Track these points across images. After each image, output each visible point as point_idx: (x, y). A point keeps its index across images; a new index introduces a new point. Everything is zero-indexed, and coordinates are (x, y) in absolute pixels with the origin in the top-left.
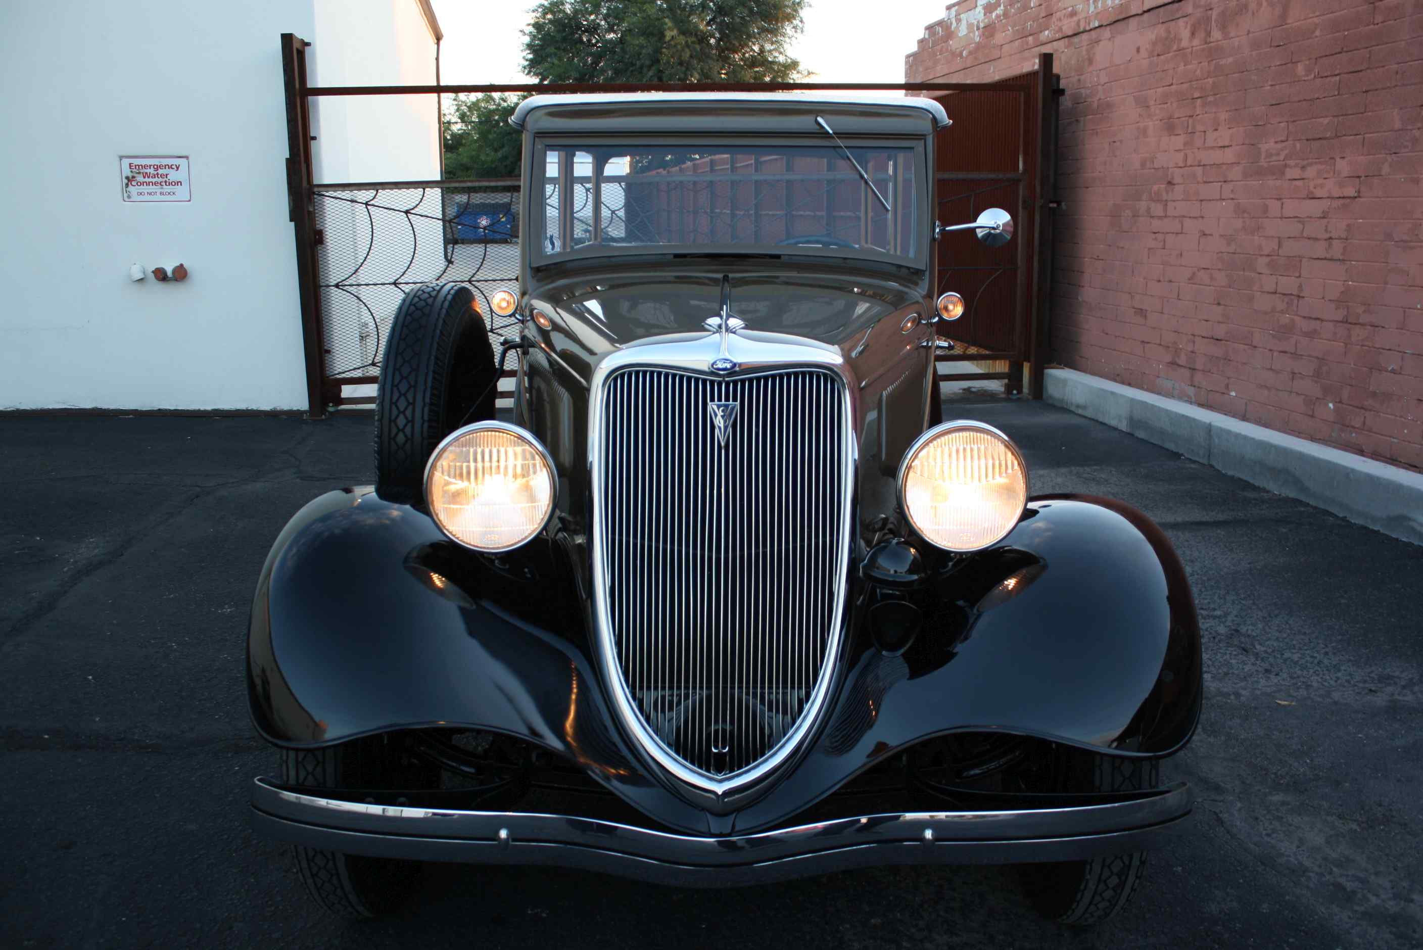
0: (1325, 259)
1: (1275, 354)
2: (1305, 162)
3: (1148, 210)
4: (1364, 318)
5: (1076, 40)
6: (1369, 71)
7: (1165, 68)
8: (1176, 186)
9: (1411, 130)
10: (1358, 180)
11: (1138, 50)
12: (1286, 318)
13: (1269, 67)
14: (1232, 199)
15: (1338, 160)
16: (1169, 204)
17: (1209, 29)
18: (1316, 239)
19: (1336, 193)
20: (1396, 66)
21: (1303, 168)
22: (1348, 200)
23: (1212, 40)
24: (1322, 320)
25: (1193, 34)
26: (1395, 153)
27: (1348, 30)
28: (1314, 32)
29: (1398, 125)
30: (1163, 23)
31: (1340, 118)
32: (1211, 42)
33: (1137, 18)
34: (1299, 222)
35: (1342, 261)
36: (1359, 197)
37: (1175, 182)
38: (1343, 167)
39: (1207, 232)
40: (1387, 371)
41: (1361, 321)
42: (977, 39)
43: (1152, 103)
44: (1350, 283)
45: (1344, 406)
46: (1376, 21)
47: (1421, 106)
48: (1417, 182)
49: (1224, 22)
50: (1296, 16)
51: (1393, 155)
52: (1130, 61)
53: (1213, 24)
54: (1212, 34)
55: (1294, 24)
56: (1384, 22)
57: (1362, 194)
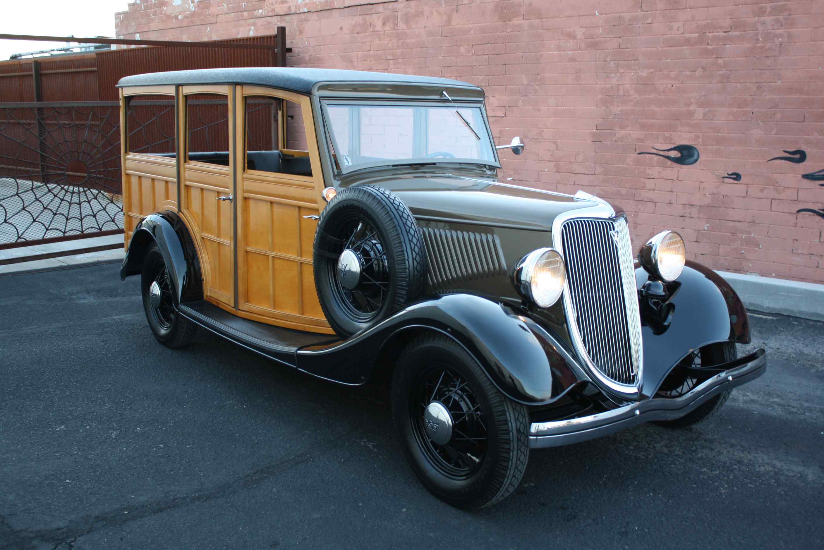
5: (287, 18)
6: (505, 55)
7: (364, 41)
9: (533, 85)
10: (504, 108)
11: (341, 29)
13: (441, 47)
15: (491, 97)
17: (396, 22)
20: (522, 54)
22: (499, 118)
23: (399, 28)
25: (384, 24)
26: (525, 96)
27: (491, 33)
28: (469, 32)
29: (525, 82)
30: (360, 15)
31: (491, 77)
32: (398, 29)
33: (339, 11)
36: (506, 116)
38: (494, 101)
42: (193, 9)
43: (355, 60)
46: (508, 30)
47: (539, 74)
48: (539, 110)
49: (407, 19)
50: (457, 22)
51: (524, 97)
52: (335, 35)
53: (399, 20)
54: (398, 25)
55: (456, 26)
56: (512, 32)
57: (507, 115)
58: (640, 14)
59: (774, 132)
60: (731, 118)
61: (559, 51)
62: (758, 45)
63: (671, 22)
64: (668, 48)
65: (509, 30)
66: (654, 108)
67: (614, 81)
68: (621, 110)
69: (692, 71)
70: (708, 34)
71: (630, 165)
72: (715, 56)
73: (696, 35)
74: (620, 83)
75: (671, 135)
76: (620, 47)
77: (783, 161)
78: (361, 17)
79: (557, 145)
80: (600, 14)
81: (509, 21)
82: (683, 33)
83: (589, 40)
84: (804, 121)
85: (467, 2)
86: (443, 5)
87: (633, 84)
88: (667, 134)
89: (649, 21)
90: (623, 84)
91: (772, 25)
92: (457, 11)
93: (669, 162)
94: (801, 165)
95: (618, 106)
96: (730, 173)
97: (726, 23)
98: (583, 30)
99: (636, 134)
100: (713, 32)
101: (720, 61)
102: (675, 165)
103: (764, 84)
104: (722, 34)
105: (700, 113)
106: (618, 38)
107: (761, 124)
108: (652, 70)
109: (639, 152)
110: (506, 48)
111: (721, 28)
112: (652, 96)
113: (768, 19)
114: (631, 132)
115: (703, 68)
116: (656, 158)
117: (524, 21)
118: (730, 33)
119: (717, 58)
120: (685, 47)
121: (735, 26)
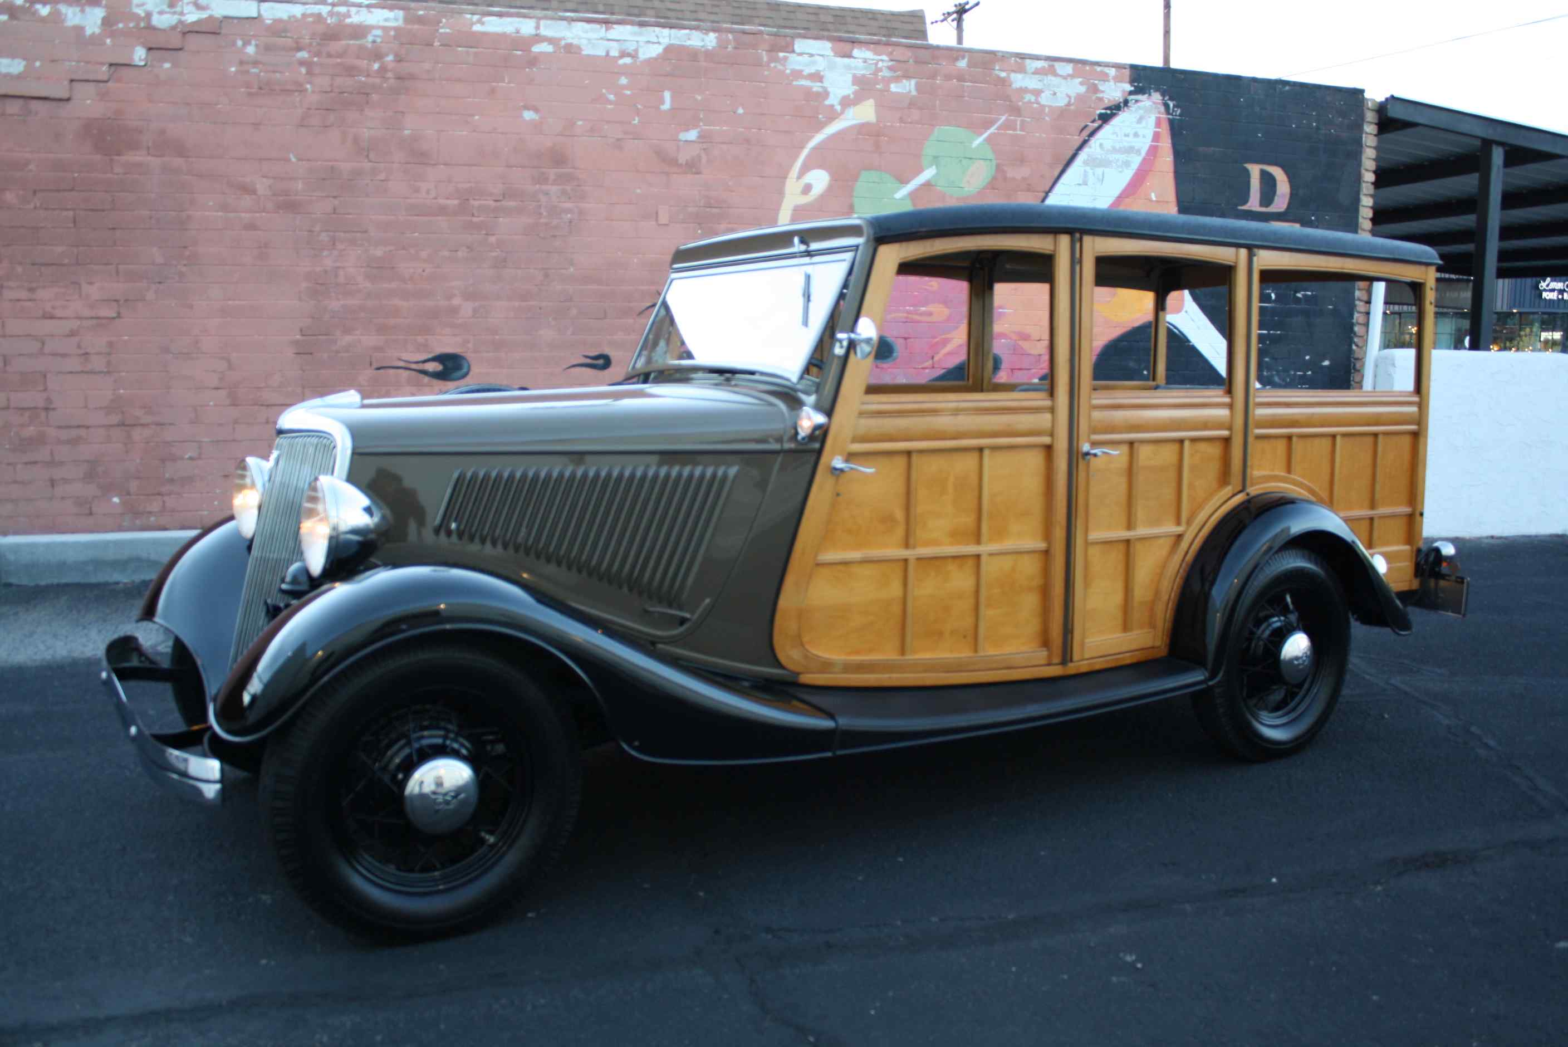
0: (82, 372)
1: (19, 467)
2: (34, 285)
4: (148, 419)
6: (113, 212)
9: (176, 265)
10: (115, 304)
12: (31, 431)
15: (84, 284)
18: (64, 355)
19: (87, 313)
20: (149, 212)
21: (31, 290)
24: (88, 427)
26: (160, 283)
27: (78, 172)
29: (160, 260)
31: (81, 248)
34: (36, 340)
35: (108, 372)
36: (120, 317)
38: (94, 291)
40: (182, 458)
41: (142, 421)
44: (122, 391)
45: (134, 497)
46: (116, 171)
47: (185, 247)
48: (191, 307)
51: (157, 285)
56: (125, 174)
57: (122, 315)
58: (367, 165)
59: (569, 332)
60: (512, 315)
61: (225, 212)
62: (542, 221)
63: (416, 181)
64: (415, 218)
65: (118, 169)
66: (397, 302)
67: (329, 263)
68: (343, 306)
69: (451, 251)
70: (472, 202)
71: (364, 386)
72: (484, 232)
73: (456, 202)
74: (338, 264)
75: (426, 340)
76: (337, 212)
77: (584, 369)
79: (229, 361)
80: (300, 160)
81: (119, 155)
82: (435, 198)
83: (281, 198)
84: (605, 318)
87: (362, 267)
88: (420, 339)
89: (382, 176)
90: (343, 268)
91: (558, 197)
93: (426, 379)
94: (606, 372)
95: (338, 300)
97: (497, 189)
98: (271, 181)
99: (371, 340)
100: (480, 200)
101: (492, 239)
102: (436, 382)
103: (553, 271)
104: (492, 203)
105: (467, 308)
106: (331, 199)
107: (553, 323)
108: (392, 248)
109: (379, 365)
110: (113, 201)
111: (490, 195)
112: (394, 285)
113: (554, 189)
114: (361, 337)
115: (468, 247)
116: (405, 374)
117: (149, 158)
118: (503, 202)
119: (487, 234)
120: (440, 218)
121: (510, 193)
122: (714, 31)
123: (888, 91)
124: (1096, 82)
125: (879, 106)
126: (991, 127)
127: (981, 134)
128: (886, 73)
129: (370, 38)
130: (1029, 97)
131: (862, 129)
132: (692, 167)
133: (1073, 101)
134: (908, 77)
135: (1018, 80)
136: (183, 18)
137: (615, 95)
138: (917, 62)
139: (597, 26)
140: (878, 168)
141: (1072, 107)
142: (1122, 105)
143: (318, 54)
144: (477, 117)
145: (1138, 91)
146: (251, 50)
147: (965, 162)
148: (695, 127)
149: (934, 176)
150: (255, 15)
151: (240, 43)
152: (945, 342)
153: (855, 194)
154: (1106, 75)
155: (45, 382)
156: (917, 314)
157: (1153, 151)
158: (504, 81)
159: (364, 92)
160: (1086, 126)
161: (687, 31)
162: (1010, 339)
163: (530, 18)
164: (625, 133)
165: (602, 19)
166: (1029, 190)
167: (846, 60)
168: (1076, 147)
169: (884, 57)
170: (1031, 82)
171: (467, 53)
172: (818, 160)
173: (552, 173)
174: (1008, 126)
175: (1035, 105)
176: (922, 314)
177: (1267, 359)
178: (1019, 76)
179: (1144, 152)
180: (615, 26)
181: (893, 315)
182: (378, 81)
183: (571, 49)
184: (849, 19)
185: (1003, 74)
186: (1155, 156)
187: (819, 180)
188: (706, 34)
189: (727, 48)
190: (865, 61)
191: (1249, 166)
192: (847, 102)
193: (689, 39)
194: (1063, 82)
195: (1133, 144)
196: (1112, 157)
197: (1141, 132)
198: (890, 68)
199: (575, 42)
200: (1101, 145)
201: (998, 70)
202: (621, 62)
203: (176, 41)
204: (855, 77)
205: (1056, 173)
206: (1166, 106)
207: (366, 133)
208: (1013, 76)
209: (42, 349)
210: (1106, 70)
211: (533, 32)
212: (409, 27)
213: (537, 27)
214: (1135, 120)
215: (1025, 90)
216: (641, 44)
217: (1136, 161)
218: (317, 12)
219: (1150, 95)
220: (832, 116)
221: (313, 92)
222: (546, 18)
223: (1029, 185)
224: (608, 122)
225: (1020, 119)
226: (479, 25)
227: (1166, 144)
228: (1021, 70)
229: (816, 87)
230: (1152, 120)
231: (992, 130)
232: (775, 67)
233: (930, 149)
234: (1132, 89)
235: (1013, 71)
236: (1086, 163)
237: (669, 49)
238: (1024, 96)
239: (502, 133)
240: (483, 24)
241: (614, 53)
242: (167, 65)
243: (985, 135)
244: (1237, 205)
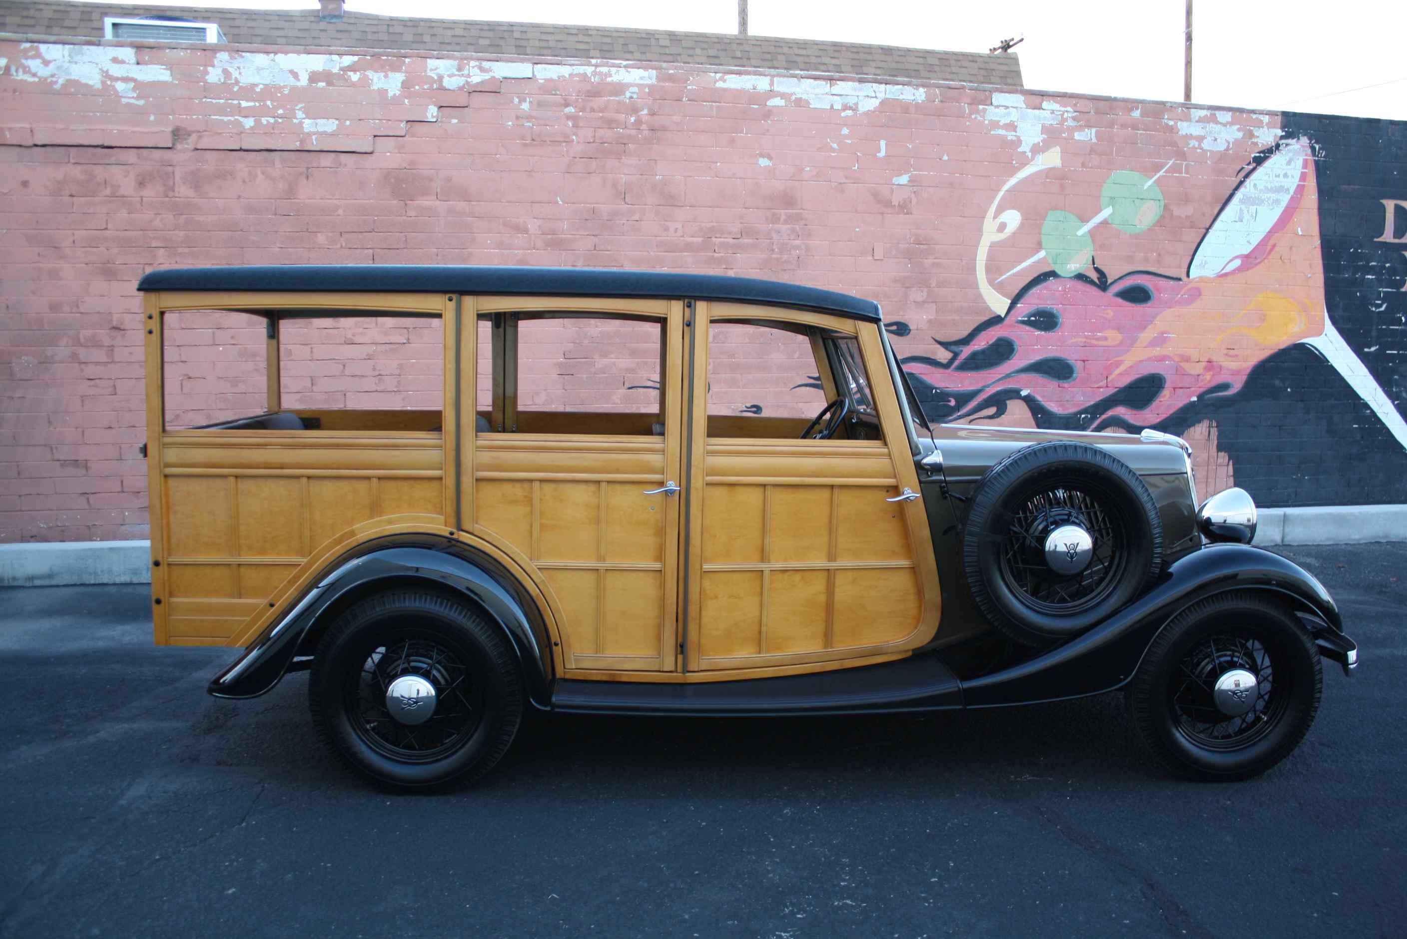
0: (376, 391)
3: (74, 357)
6: (405, 250)
7: (91, 211)
8: (129, 332)
10: (405, 331)
11: (25, 184)
13: (276, 232)
14: (234, 344)
16: (116, 349)
17: (171, 184)
18: (361, 377)
19: (381, 339)
22: (397, 346)
23: (177, 195)
25: (141, 184)
27: (377, 216)
28: (335, 211)
30: (75, 164)
32: (174, 197)
33: (18, 149)
34: (338, 363)
35: (398, 392)
36: (409, 343)
37: (127, 326)
39: (191, 375)
46: (408, 214)
49: (196, 181)
50: (307, 193)
52: (5, 194)
53: (177, 179)
54: (176, 189)
55: (307, 201)
56: (417, 216)
57: (410, 341)
58: (625, 207)
59: (796, 355)
60: (747, 340)
61: (500, 249)
62: (774, 256)
63: (666, 221)
64: (665, 253)
65: (412, 213)
68: (600, 332)
70: (714, 240)
71: (617, 404)
72: (724, 266)
73: (700, 240)
76: (597, 249)
77: (808, 388)
78: (79, 168)
80: (564, 202)
81: (412, 200)
82: (683, 236)
83: (549, 237)
85: (329, 165)
86: (278, 165)
89: (636, 217)
91: (789, 235)
92: (307, 177)
95: (596, 327)
96: (749, 405)
97: (736, 228)
98: (539, 222)
99: (625, 362)
100: (720, 237)
101: (731, 273)
104: (731, 241)
106: (593, 237)
107: (781, 347)
109: (631, 386)
110: (406, 240)
111: (730, 233)
113: (785, 228)
114: (616, 360)
116: (653, 393)
117: (438, 203)
118: (740, 240)
119: (726, 268)
120: (685, 254)
121: (746, 232)
122: (923, 86)
123: (1073, 139)
124: (1252, 128)
125: (1064, 152)
126: (1160, 170)
127: (1151, 178)
128: (1070, 123)
129: (628, 95)
130: (1193, 143)
131: (1050, 173)
132: (904, 208)
133: (1231, 146)
134: (1089, 127)
135: (1184, 128)
136: (469, 80)
137: (838, 145)
138: (1098, 112)
139: (823, 83)
140: (1063, 209)
141: (1231, 152)
142: (1274, 148)
143: (583, 109)
144: (719, 164)
145: (1289, 136)
146: (525, 106)
147: (1137, 202)
148: (906, 172)
149: (1110, 215)
150: (530, 76)
151: (516, 100)
152: (1118, 364)
153: (1043, 231)
154: (1261, 121)
155: (345, 402)
156: (1094, 339)
157: (1300, 189)
158: (742, 132)
159: (622, 142)
160: (1243, 168)
161: (901, 86)
162: (1174, 361)
163: (765, 75)
164: (846, 178)
165: (828, 75)
166: (1192, 227)
167: (1037, 112)
168: (1233, 188)
169: (1069, 109)
170: (1195, 130)
171: (712, 107)
172: (1010, 202)
173: (783, 213)
174: (1174, 169)
175: (1199, 150)
176: (1099, 339)
177: (1396, 377)
178: (1185, 124)
179: (1292, 192)
180: (838, 82)
181: (1074, 340)
182: (633, 132)
183: (800, 103)
184: (952, 62)
185: (1171, 123)
186: (1302, 195)
187: (1013, 219)
188: (917, 89)
189: (934, 101)
190: (1053, 112)
191: (1384, 202)
192: (1036, 150)
193: (902, 94)
194: (1223, 128)
195: (1283, 184)
196: (1265, 196)
197: (1289, 174)
198: (1074, 119)
199: (804, 97)
200: (1255, 185)
201: (1167, 119)
202: (843, 114)
203: (462, 101)
204: (1043, 126)
205: (1216, 211)
206: (1313, 148)
207: (623, 178)
208: (1179, 123)
209: (343, 372)
210: (1261, 117)
211: (768, 88)
212: (662, 84)
213: (772, 84)
214: (1285, 162)
215: (1191, 137)
216: (860, 98)
217: (1285, 199)
218: (582, 72)
219: (1299, 139)
220: (1024, 162)
221: (578, 142)
222: (779, 75)
223: (1191, 222)
224: (832, 168)
225: (1185, 163)
226: (721, 82)
227: (1312, 183)
228: (1187, 119)
229: (1011, 136)
230: (1299, 163)
231: (1161, 173)
232: (976, 118)
233: (1107, 191)
234: (1284, 134)
235: (1181, 120)
236: (1241, 201)
237: (884, 103)
238: (1190, 142)
239: (740, 178)
240: (725, 81)
241: (838, 106)
242: (455, 121)
243: (1156, 178)
244: (1374, 237)
